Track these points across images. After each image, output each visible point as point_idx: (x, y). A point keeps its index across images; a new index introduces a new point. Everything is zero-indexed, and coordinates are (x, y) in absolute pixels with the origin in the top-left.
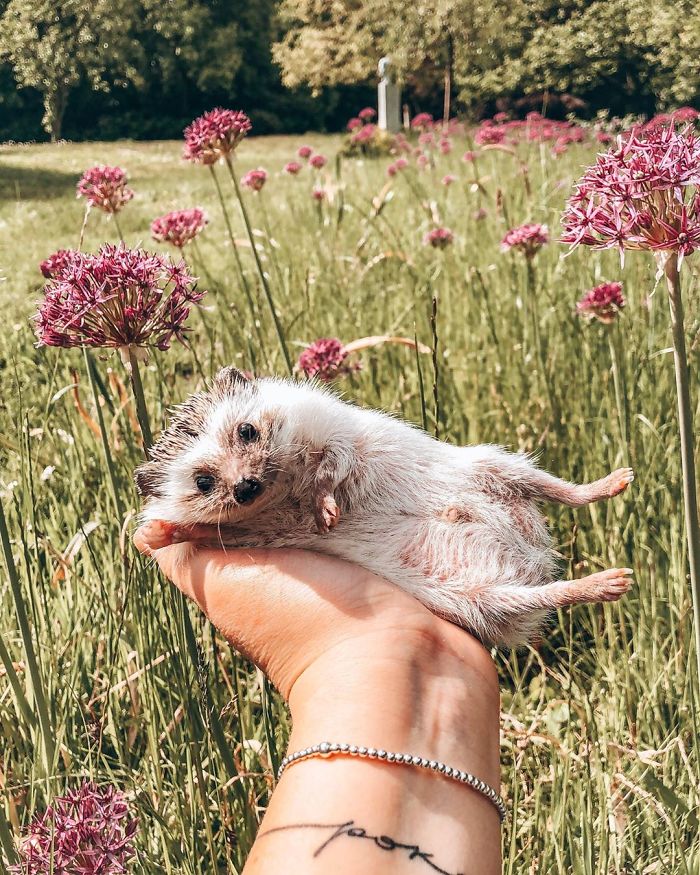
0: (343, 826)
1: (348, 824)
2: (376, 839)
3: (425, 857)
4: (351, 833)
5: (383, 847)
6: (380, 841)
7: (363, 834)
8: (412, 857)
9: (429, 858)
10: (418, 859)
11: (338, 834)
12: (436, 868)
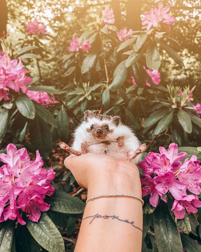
0: (95, 216)
1: (97, 215)
2: (103, 217)
3: (116, 218)
4: (98, 217)
5: (105, 218)
6: (105, 217)
7: (100, 216)
8: (113, 219)
9: (118, 218)
10: (115, 219)
11: (94, 218)
12: (120, 220)
